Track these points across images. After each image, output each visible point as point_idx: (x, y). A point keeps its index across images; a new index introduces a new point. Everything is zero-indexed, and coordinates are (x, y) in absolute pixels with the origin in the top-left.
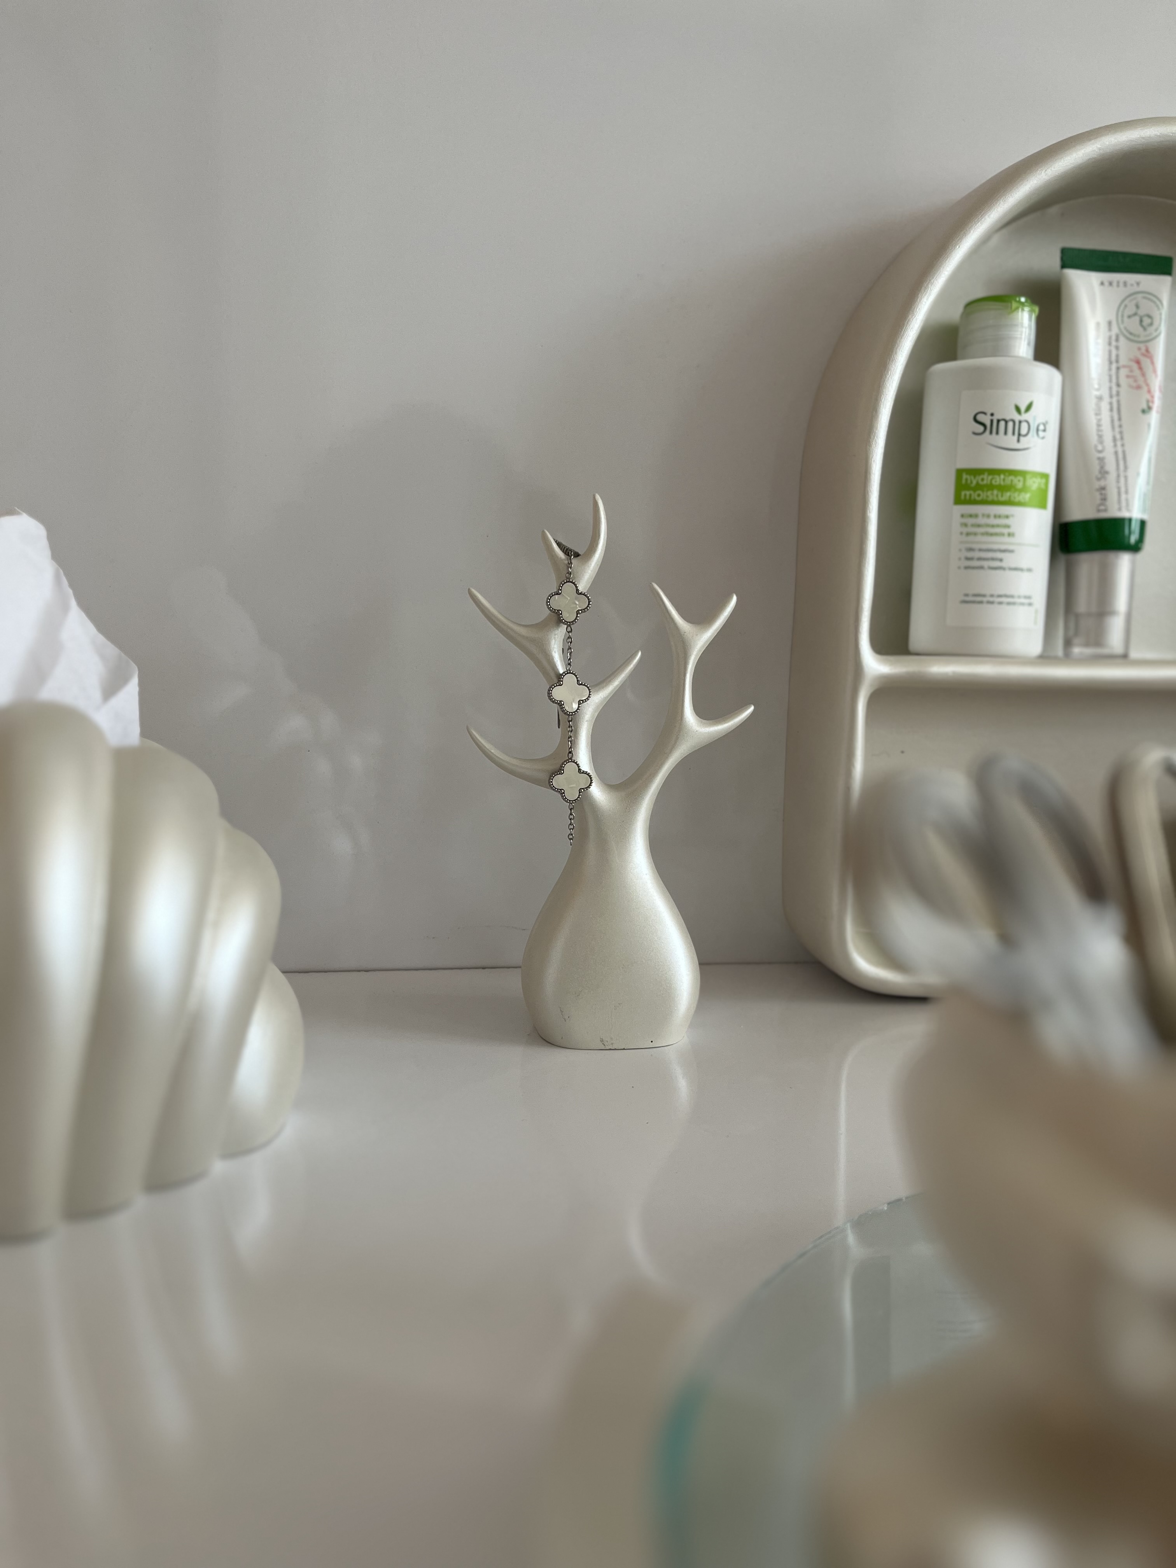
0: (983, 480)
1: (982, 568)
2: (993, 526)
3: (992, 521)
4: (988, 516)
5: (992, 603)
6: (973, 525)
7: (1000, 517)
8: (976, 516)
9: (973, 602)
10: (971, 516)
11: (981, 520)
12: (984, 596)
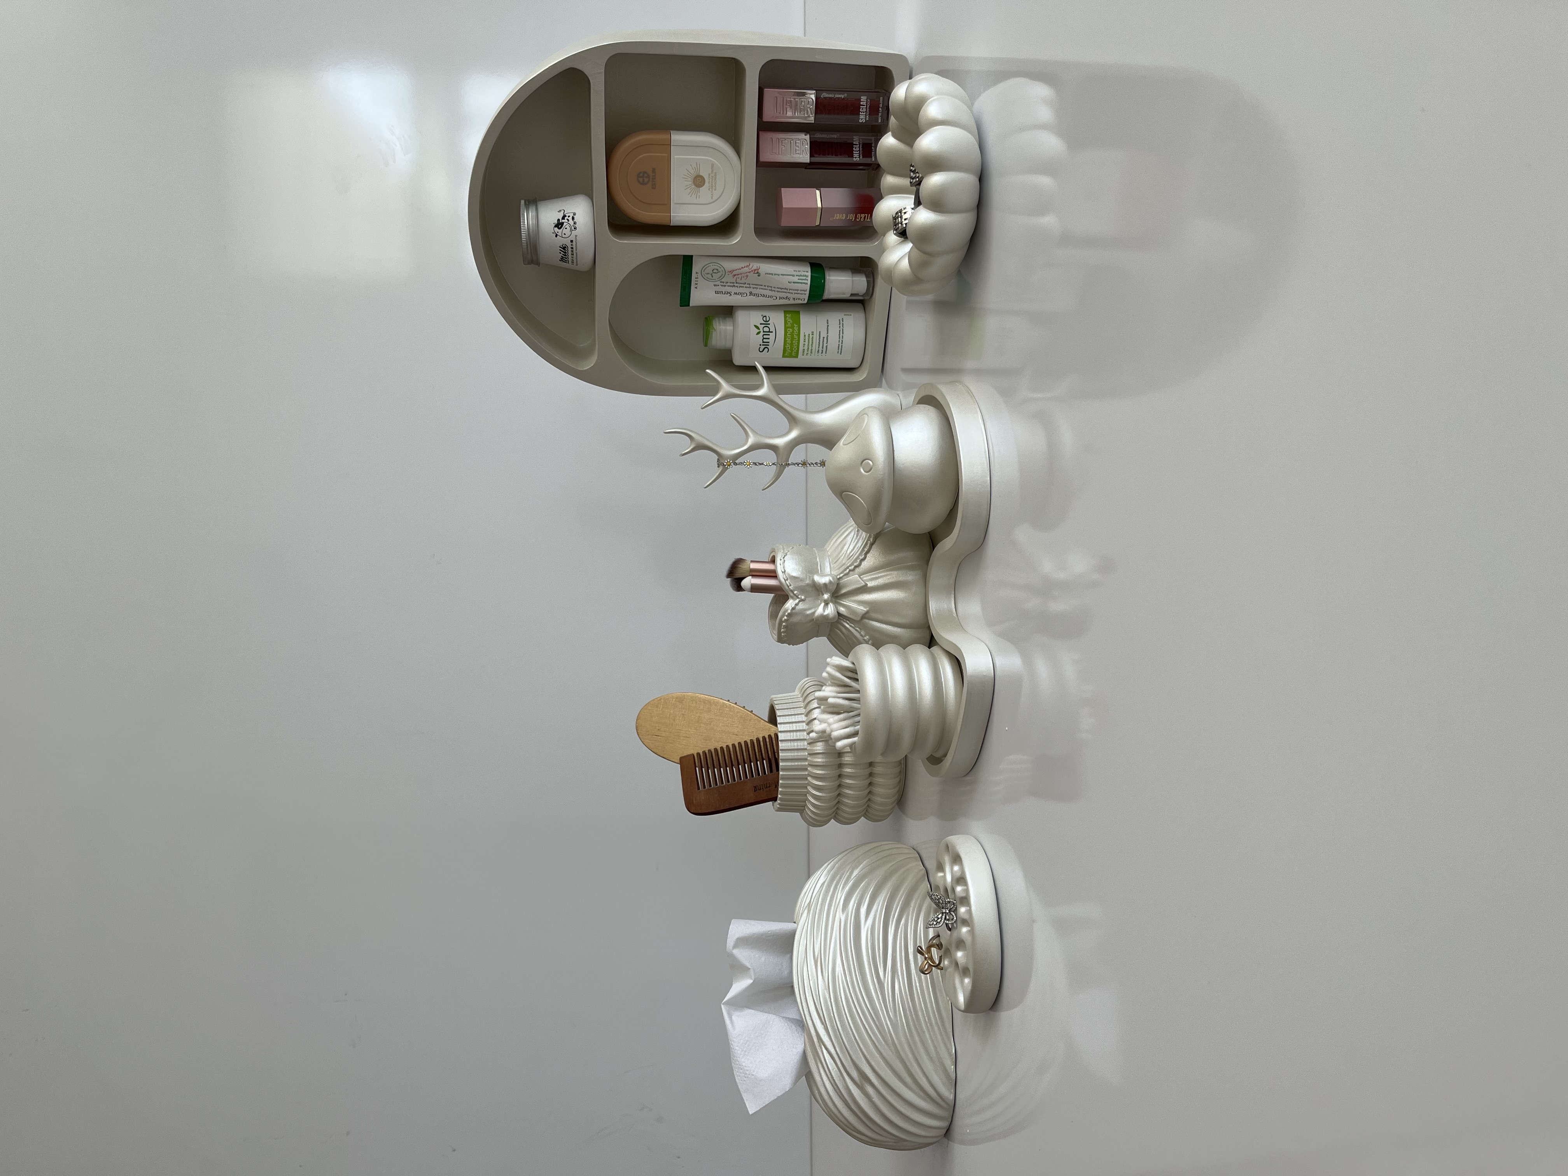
0: (788, 348)
1: (827, 346)
2: (809, 342)
3: (806, 343)
4: (804, 344)
5: (842, 341)
6: (808, 351)
7: (805, 339)
8: (804, 349)
9: (841, 349)
10: (804, 352)
11: (806, 348)
12: (839, 345)
